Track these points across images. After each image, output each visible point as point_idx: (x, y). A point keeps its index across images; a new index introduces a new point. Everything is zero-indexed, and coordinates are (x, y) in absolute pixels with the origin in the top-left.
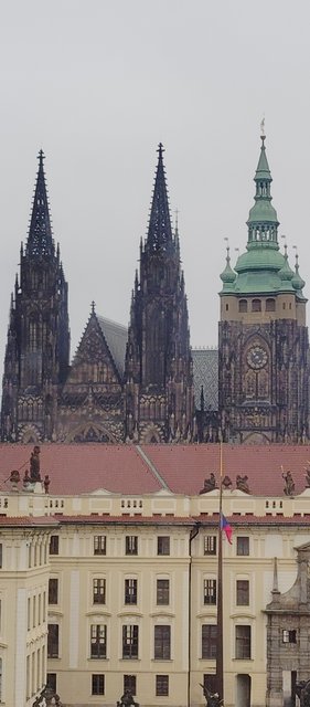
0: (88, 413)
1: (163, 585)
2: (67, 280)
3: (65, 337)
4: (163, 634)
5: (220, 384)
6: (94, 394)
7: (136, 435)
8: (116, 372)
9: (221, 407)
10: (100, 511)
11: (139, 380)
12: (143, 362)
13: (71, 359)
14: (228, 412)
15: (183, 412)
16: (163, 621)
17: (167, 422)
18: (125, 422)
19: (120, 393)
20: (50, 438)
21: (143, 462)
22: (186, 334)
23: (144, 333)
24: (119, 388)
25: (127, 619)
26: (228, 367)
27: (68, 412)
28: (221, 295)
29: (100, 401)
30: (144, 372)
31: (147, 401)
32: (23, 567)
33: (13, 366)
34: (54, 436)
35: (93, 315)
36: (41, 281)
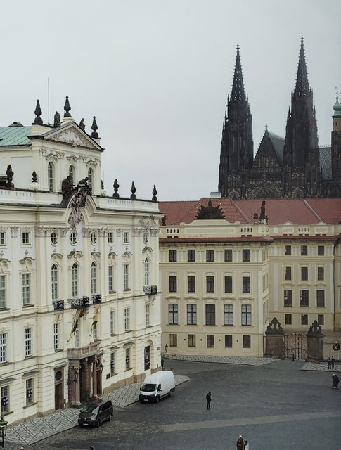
0: (264, 182)
1: (321, 271)
2: (251, 113)
3: (251, 144)
4: (321, 295)
5: (333, 166)
6: (267, 173)
7: (290, 194)
8: (278, 161)
9: (333, 178)
10: (288, 233)
11: (291, 165)
12: (294, 155)
13: (255, 155)
14: (338, 180)
15: (314, 181)
16: (321, 288)
17: (306, 186)
18: (284, 187)
19: (281, 172)
20: (244, 196)
21: (308, 208)
22: (317, 140)
23: (294, 140)
24: (280, 170)
25: (303, 287)
26: (338, 157)
27: (253, 183)
28: (333, 117)
29: (270, 176)
30: (294, 161)
31: (295, 176)
32: (260, 261)
33: (225, 160)
34: (246, 195)
35: (266, 131)
36: (239, 115)
